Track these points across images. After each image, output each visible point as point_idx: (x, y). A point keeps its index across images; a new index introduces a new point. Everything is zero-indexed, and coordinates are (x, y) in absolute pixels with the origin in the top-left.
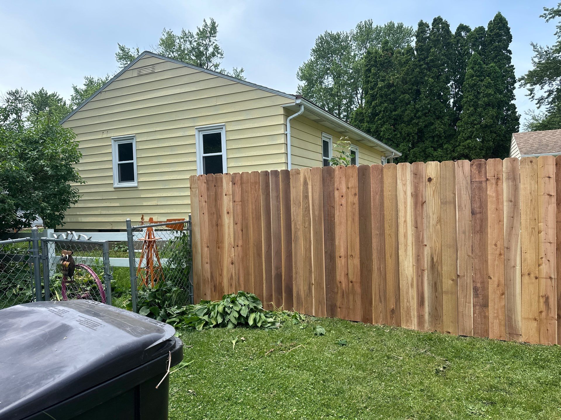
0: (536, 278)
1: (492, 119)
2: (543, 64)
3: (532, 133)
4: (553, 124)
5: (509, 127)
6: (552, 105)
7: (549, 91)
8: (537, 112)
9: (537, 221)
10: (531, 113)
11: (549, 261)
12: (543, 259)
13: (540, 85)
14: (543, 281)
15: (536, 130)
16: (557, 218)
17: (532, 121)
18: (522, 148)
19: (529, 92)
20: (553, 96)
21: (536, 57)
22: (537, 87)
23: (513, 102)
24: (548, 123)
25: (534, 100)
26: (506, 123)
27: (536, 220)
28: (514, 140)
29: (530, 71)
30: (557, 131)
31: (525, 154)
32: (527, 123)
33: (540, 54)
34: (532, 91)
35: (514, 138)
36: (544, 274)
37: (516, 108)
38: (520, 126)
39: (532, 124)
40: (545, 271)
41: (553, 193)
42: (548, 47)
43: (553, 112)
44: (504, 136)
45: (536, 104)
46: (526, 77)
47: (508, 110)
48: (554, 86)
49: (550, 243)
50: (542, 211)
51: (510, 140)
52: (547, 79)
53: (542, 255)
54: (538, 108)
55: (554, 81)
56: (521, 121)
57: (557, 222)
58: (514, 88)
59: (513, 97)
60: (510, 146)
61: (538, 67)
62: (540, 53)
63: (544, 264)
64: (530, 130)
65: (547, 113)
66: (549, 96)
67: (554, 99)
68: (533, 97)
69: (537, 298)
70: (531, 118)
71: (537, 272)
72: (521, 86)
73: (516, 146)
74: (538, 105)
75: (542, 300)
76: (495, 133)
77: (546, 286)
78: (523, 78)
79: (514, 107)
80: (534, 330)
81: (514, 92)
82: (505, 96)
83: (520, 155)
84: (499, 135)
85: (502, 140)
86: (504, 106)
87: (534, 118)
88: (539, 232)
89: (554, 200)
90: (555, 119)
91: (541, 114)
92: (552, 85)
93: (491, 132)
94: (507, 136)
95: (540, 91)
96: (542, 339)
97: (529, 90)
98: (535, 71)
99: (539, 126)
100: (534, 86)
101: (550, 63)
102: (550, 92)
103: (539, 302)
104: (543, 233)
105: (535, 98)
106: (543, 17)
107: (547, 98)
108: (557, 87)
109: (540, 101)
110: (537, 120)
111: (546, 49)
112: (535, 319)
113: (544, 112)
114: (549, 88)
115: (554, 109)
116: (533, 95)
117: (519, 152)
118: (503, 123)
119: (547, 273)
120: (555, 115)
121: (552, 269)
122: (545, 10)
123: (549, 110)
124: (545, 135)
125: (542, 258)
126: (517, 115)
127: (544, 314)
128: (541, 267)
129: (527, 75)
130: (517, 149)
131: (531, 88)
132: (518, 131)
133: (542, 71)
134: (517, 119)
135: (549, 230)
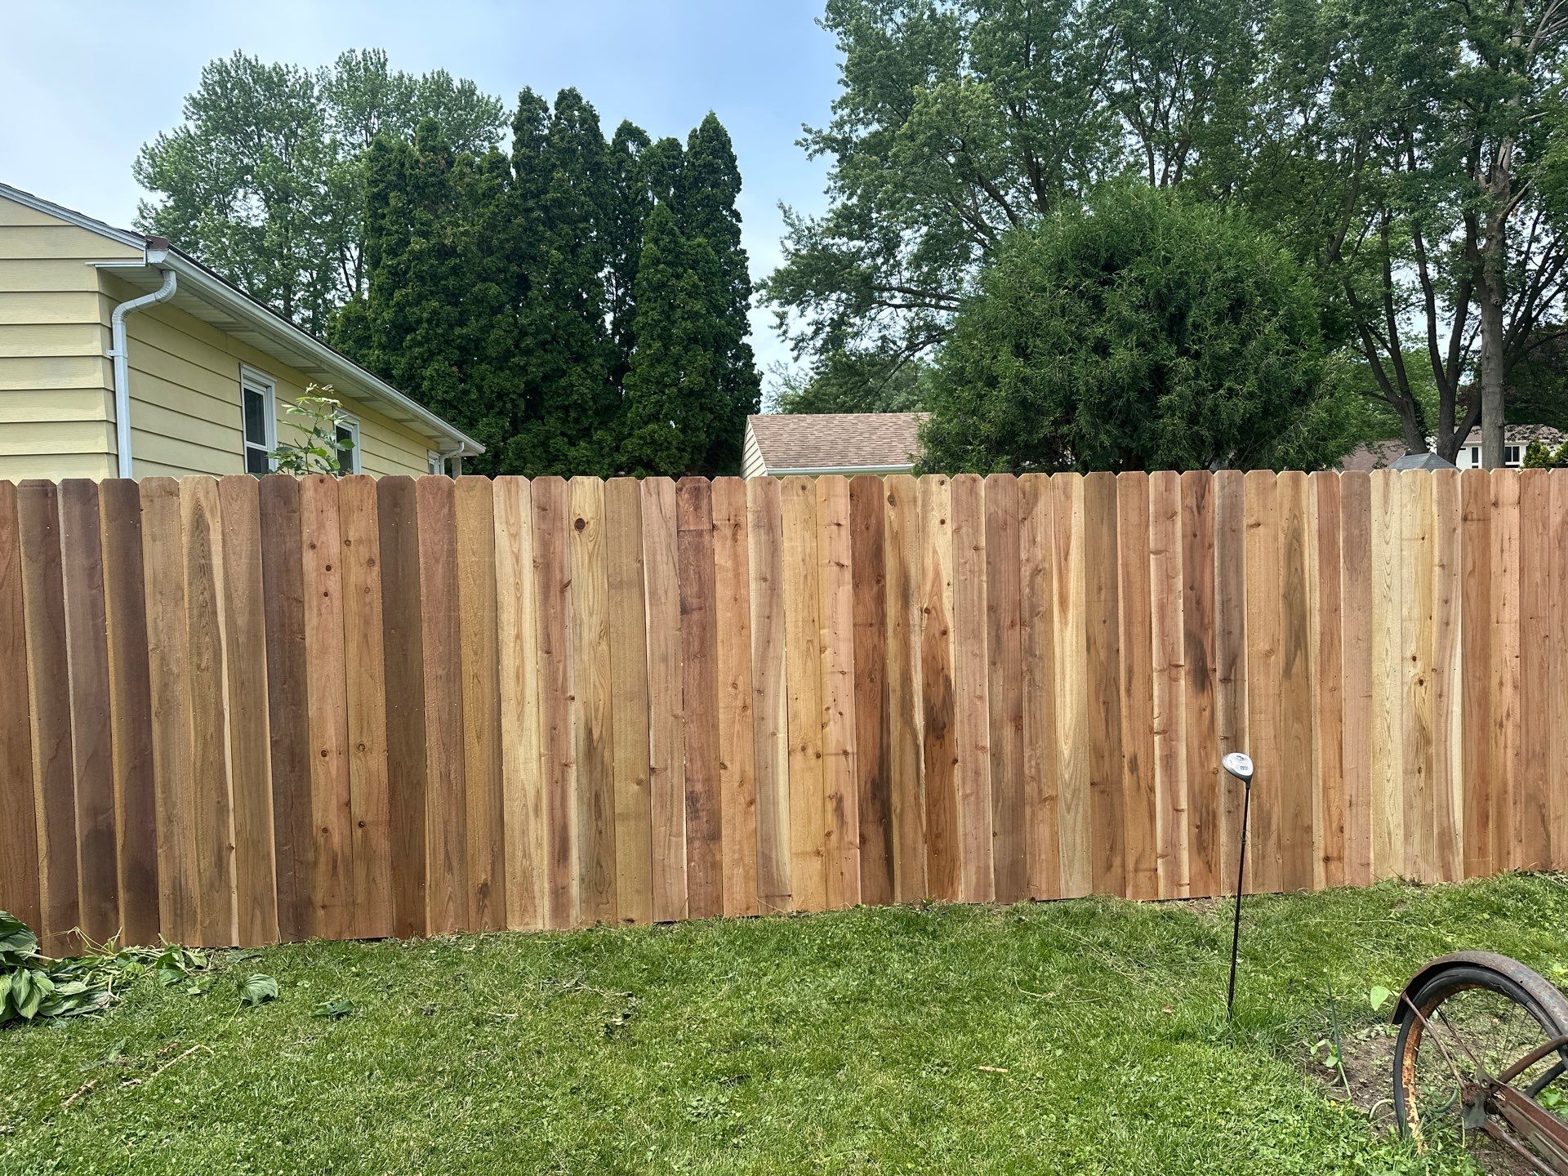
0: (818, 756)
1: (703, 376)
2: (802, 257)
3: (788, 416)
4: (825, 400)
5: (739, 400)
6: (823, 357)
7: (817, 323)
8: (793, 369)
9: (817, 624)
10: (781, 370)
11: (841, 714)
12: (831, 711)
13: (798, 306)
14: (831, 762)
15: (791, 412)
16: (854, 617)
17: (784, 389)
18: (768, 452)
19: (778, 321)
20: (823, 336)
21: (789, 237)
22: (793, 310)
23: (745, 339)
24: (815, 396)
25: (788, 341)
26: (732, 390)
27: (814, 623)
28: (752, 433)
29: (779, 271)
30: (834, 418)
31: (775, 466)
32: (773, 394)
33: (798, 235)
34: (782, 316)
35: (750, 426)
36: (832, 747)
37: (753, 355)
38: (762, 398)
39: (784, 396)
40: (834, 740)
41: (847, 561)
42: (812, 220)
43: (824, 373)
44: (730, 420)
45: (792, 350)
46: (770, 284)
47: (736, 358)
48: (826, 312)
49: (843, 673)
50: (826, 601)
51: (742, 432)
52: (813, 294)
53: (829, 701)
54: (796, 359)
55: (826, 300)
56: (764, 387)
57: (855, 625)
58: (748, 307)
59: (745, 329)
60: (743, 444)
61: (793, 263)
62: (796, 231)
63: (832, 723)
64: (780, 410)
65: (812, 373)
66: (816, 333)
67: (825, 342)
68: (785, 332)
69: (819, 804)
70: (781, 381)
71: (819, 743)
72: (760, 302)
73: (756, 445)
74: (795, 353)
75: (830, 806)
76: (711, 411)
77: (837, 772)
78: (763, 285)
79: (747, 353)
80: (816, 878)
81: (749, 315)
82: (729, 324)
83: (763, 468)
84: (719, 418)
85: (726, 431)
86: (728, 348)
87: (787, 384)
88: (822, 650)
89: (848, 576)
90: (829, 390)
91: (801, 374)
92: (822, 309)
93: (702, 408)
94: (736, 420)
95: (800, 321)
96: (832, 898)
97: (778, 315)
98: (788, 272)
99: (798, 403)
100: (787, 308)
101: (818, 258)
102: (819, 326)
103: (824, 811)
104: (828, 652)
105: (790, 334)
106: (802, 145)
107: (812, 339)
108: (830, 315)
109: (799, 344)
110: (793, 388)
111: (809, 224)
112: (818, 853)
113: (808, 370)
114: (816, 317)
115: (827, 365)
116: (784, 327)
117: (761, 460)
118: (726, 389)
119: (838, 741)
120: (829, 379)
121: (848, 733)
122: (805, 130)
123: (818, 368)
124: (811, 425)
125: (828, 709)
126: (755, 372)
127: (834, 837)
128: (827, 729)
129: (772, 279)
130: (759, 453)
131: (780, 310)
132: (758, 412)
133: (803, 273)
134: (755, 381)
135: (841, 644)
